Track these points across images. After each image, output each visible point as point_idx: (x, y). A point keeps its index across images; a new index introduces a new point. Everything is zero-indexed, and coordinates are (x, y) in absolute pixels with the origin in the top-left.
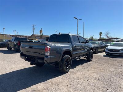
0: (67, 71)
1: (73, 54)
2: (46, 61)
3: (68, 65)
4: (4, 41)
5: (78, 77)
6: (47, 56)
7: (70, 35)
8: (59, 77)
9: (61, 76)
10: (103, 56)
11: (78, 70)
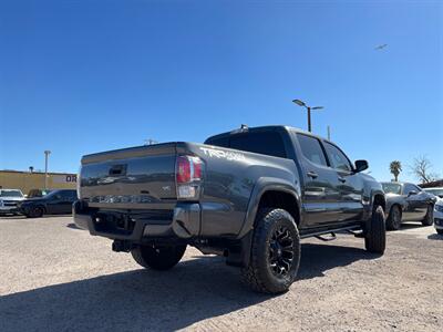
0: (282, 284)
1: (304, 210)
2: (181, 223)
3: (286, 255)
4: (44, 193)
5: (343, 313)
6: (186, 203)
7: (287, 128)
8: (246, 309)
9: (254, 307)
10: (429, 237)
11: (332, 284)
